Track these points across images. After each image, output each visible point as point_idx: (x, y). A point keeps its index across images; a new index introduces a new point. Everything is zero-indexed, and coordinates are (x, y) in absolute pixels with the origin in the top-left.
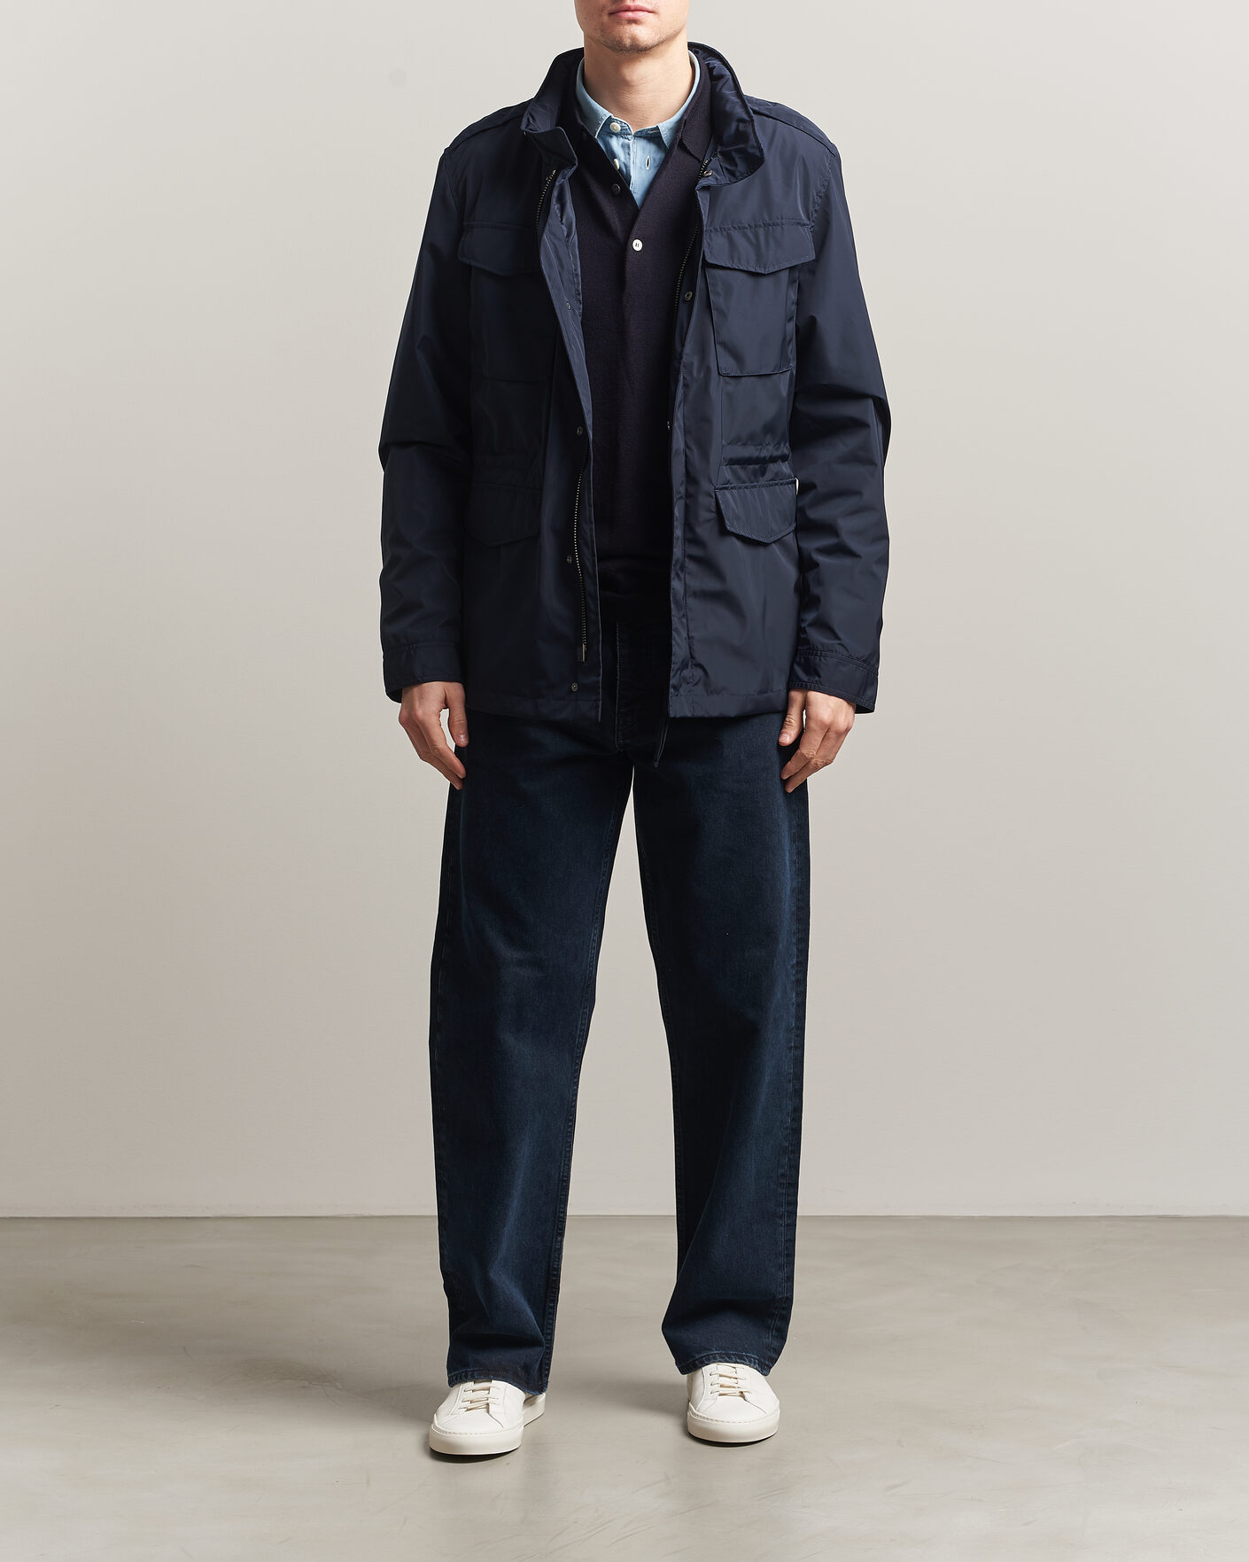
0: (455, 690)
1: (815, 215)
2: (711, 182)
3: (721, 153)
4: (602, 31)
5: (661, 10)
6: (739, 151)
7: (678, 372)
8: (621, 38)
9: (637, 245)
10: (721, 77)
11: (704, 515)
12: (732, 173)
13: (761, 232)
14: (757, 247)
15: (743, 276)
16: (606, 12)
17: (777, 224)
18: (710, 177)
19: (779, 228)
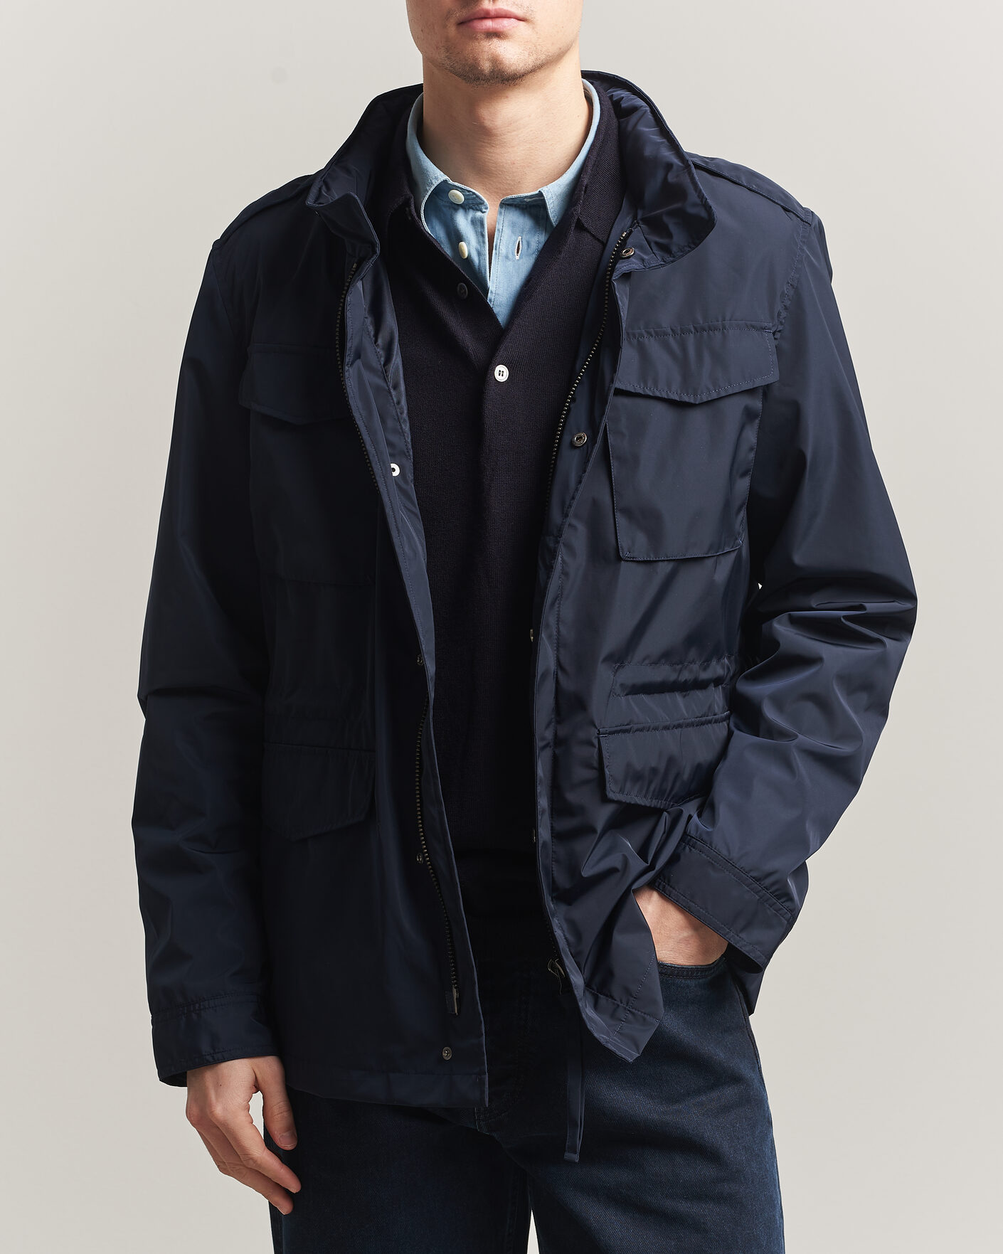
0: (268, 1067)
1: (784, 314)
2: (634, 265)
3: (646, 221)
4: (447, 50)
5: (538, 17)
6: (672, 214)
7: (554, 556)
8: (475, 59)
9: (501, 373)
10: (635, 109)
11: (581, 773)
12: (665, 249)
13: (691, 340)
14: (684, 364)
15: (660, 408)
16: (453, 21)
17: (716, 329)
18: (633, 260)
19: (718, 335)
